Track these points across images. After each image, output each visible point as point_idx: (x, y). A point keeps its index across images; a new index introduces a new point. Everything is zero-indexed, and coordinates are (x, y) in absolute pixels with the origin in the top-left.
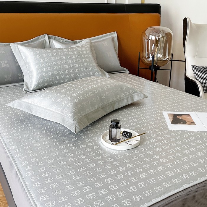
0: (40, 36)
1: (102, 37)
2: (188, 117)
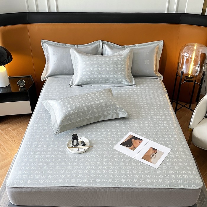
0: (96, 42)
1: (148, 44)
2: (139, 143)
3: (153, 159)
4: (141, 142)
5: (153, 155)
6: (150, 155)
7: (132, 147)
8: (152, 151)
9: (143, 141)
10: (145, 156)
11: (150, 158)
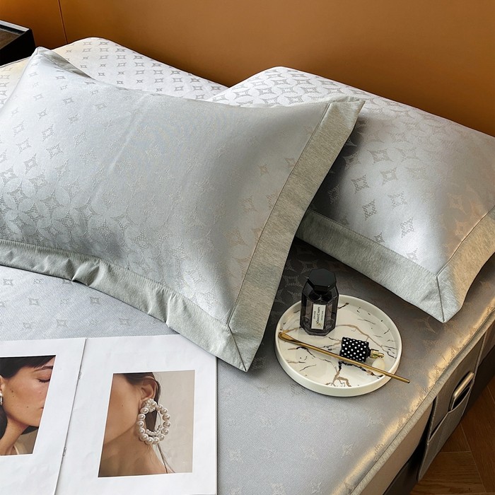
2: (36, 385)
3: (165, 442)
4: (44, 373)
5: (151, 419)
6: (136, 426)
7: (11, 430)
8: (132, 398)
9: (56, 363)
10: (114, 452)
11: (146, 443)
